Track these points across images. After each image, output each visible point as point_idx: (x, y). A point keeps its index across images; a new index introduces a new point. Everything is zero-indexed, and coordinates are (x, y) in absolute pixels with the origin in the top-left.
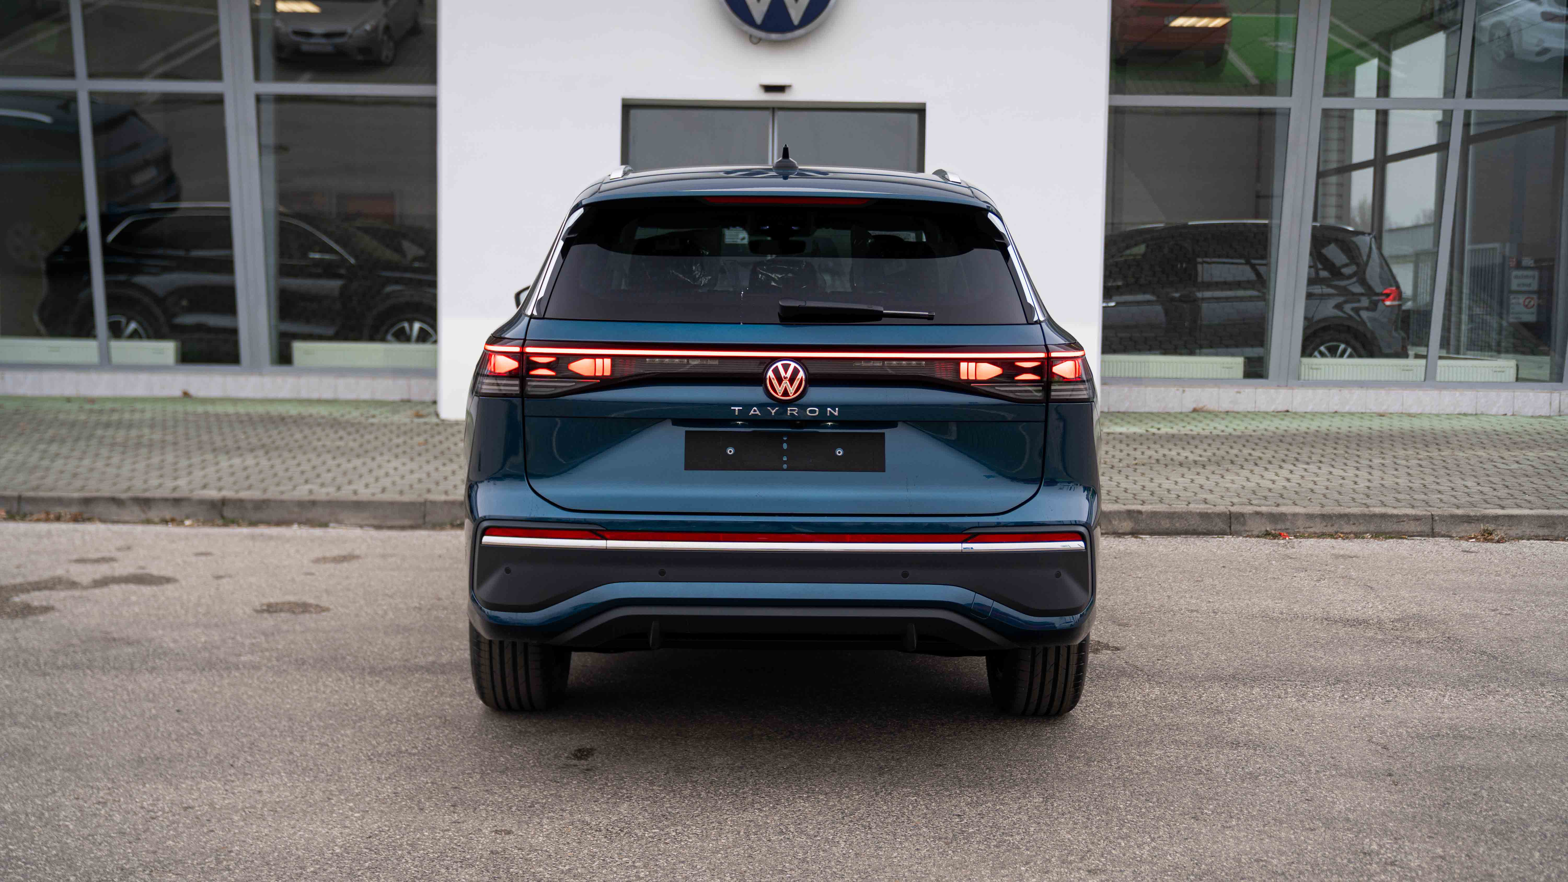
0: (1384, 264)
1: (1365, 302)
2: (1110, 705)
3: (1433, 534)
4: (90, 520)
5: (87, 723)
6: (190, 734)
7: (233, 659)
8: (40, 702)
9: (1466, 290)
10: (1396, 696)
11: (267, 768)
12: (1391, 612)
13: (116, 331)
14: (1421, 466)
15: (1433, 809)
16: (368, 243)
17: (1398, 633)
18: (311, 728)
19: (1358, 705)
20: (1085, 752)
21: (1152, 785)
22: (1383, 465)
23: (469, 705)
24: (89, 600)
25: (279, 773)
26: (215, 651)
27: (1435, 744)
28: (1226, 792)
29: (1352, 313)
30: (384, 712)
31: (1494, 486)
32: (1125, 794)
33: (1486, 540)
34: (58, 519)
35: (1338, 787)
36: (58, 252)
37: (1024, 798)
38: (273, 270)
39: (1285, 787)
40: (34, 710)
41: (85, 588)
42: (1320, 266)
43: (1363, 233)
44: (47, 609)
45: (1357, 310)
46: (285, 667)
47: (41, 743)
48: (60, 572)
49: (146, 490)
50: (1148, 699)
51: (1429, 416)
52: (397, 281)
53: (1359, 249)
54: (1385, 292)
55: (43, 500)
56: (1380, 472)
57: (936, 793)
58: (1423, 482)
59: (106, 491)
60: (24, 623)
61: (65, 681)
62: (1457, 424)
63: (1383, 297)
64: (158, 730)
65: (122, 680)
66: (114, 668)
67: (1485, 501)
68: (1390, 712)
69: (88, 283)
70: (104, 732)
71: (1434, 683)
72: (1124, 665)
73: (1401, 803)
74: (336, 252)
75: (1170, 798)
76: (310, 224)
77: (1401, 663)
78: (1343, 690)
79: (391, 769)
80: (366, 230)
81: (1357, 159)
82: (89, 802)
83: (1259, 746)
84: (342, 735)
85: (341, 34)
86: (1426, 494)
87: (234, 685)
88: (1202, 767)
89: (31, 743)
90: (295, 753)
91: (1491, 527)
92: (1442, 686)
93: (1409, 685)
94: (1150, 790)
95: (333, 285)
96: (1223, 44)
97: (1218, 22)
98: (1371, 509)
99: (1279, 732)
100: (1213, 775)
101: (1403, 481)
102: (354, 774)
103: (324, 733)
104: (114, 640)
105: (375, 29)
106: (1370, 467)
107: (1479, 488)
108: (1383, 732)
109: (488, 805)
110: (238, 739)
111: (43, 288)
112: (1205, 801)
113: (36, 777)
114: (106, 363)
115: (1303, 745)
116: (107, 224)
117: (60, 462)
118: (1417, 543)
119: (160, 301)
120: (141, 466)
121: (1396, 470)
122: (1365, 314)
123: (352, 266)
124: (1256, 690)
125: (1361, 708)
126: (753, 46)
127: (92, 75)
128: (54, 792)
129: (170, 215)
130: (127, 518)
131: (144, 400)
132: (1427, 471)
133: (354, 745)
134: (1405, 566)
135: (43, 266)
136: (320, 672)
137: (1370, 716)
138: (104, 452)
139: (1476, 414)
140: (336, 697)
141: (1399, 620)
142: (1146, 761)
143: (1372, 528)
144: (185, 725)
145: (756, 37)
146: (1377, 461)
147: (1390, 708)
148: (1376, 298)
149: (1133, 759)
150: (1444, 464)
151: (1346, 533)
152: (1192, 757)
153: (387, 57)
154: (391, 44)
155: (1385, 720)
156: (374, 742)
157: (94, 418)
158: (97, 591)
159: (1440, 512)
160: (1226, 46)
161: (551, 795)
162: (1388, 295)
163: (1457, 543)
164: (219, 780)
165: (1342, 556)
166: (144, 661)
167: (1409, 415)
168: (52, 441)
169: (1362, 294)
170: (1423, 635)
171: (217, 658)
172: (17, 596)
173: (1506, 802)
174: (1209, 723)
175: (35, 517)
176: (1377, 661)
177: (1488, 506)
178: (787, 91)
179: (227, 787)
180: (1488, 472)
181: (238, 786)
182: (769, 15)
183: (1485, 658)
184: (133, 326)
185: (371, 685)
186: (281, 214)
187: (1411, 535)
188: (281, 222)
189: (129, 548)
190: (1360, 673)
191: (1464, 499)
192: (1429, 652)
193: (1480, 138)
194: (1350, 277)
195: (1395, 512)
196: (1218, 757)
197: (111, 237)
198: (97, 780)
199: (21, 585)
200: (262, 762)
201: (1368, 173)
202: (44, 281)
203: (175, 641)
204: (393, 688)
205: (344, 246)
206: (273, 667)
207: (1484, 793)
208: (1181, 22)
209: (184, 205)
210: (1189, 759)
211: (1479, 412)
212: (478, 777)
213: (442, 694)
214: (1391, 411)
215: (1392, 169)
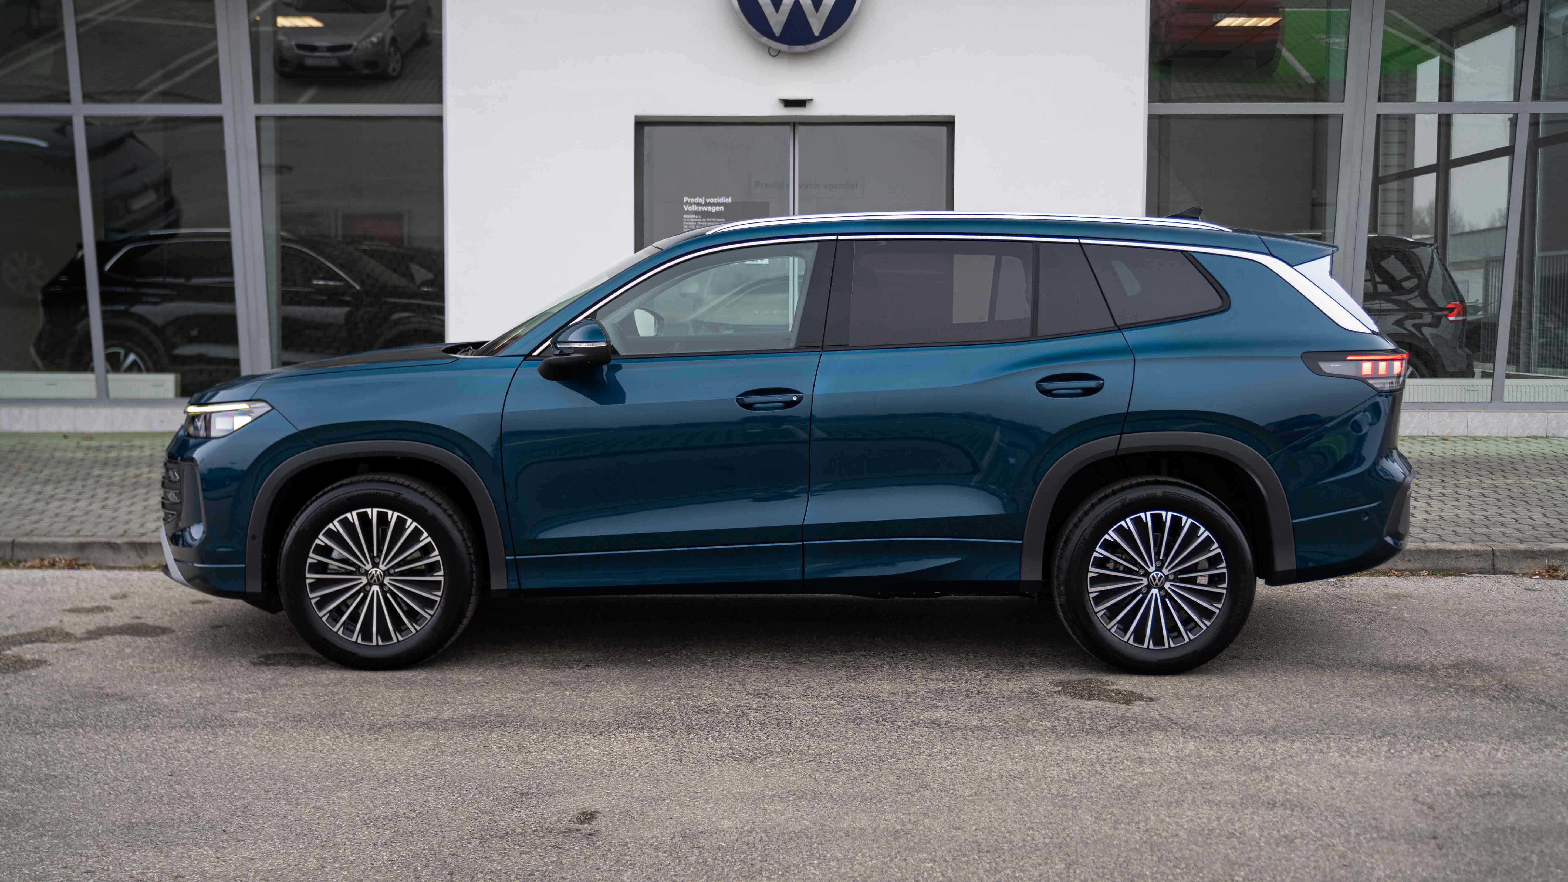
0: (1447, 276)
1: (1428, 318)
2: (1141, 761)
3: (1494, 571)
4: (84, 566)
5: (78, 786)
6: (182, 797)
7: (229, 716)
8: (30, 763)
9: (1536, 303)
10: (1446, 750)
11: (260, 834)
12: (1445, 657)
13: (114, 364)
14: (1484, 495)
15: (1478, 875)
16: (374, 267)
17: (1452, 681)
18: (306, 791)
19: (1405, 760)
20: (1112, 813)
21: (1180, 850)
22: (1443, 494)
23: (470, 764)
24: (82, 652)
25: (272, 839)
26: (210, 707)
27: (1485, 803)
28: (1259, 857)
29: (1412, 329)
30: (382, 773)
31: (1561, 517)
32: (1152, 860)
33: (1552, 577)
34: (52, 565)
35: (1378, 852)
36: (55, 282)
37: (1046, 864)
38: (275, 298)
39: (1322, 851)
40: (24, 772)
41: (80, 640)
42: (1378, 279)
43: (1425, 245)
44: (39, 663)
45: (1418, 327)
46: (281, 724)
47: (30, 807)
48: (53, 623)
49: (142, 535)
50: (1181, 755)
51: (1496, 439)
52: (405, 308)
53: (1420, 261)
54: (1449, 306)
55: (37, 545)
56: (1440, 503)
57: (953, 859)
58: (1485, 513)
59: (102, 536)
60: (15, 677)
61: (56, 740)
62: (1525, 448)
63: (1446, 313)
64: (150, 793)
65: (115, 739)
66: (107, 727)
67: (1552, 535)
68: (1438, 768)
69: (86, 314)
70: (94, 796)
71: (1488, 735)
72: (1158, 717)
73: (1444, 868)
74: (341, 279)
75: (1200, 864)
76: (313, 248)
77: (1453, 714)
78: (1390, 743)
79: (388, 835)
80: (372, 254)
81: (1418, 164)
82: (78, 871)
83: (1296, 806)
84: (338, 798)
85: (348, 47)
86: (1487, 527)
87: (229, 744)
88: (1235, 830)
89: (20, 807)
90: (290, 817)
91: (1556, 563)
92: (1495, 739)
93: (1460, 738)
94: (1179, 855)
95: (338, 313)
96: (1276, 42)
97: (1268, 22)
98: (1428, 544)
99: (1319, 790)
100: (1246, 839)
101: (1464, 513)
102: (349, 840)
103: (319, 796)
104: (107, 695)
105: (381, 41)
106: (1430, 497)
107: (1545, 520)
108: (1430, 790)
109: (487, 873)
110: (231, 802)
111: (38, 319)
112: (1236, 867)
113: (24, 844)
114: (103, 398)
115: (1344, 805)
116: (104, 251)
117: (55, 504)
118: (1476, 581)
119: (158, 331)
120: (138, 507)
121: (1457, 500)
122: (1427, 331)
123: (358, 292)
124: (1298, 744)
125: (1408, 764)
126: (772, 60)
127: (88, 97)
128: (42, 860)
129: (167, 242)
130: (124, 564)
131: (143, 435)
132: (1491, 501)
133: (350, 808)
134: (1463, 606)
135: (40, 297)
136: (317, 729)
137: (1418, 773)
138: (101, 493)
139: (1547, 437)
140: (334, 756)
141: (1453, 666)
142: (1177, 823)
143: (1429, 565)
144: (177, 787)
145: (775, 50)
146: (1436, 490)
147: (1439, 764)
148: (1439, 313)
149: (1162, 821)
150: (1510, 493)
151: (1402, 570)
152: (1225, 818)
153: (394, 70)
154: (398, 57)
155: (1433, 777)
156: (371, 805)
157: (91, 455)
158: (91, 643)
159: (1501, 547)
160: (1279, 45)
161: (552, 862)
162: (1451, 310)
163: (1520, 580)
164: (211, 847)
165: (1396, 596)
166: (138, 719)
167: (1475, 438)
168: (47, 481)
169: (1424, 309)
170: (1478, 683)
171: (212, 715)
172: (9, 649)
173: (1558, 867)
174: (1245, 781)
175: (28, 564)
176: (1427, 712)
177: (1554, 540)
178: (807, 105)
179: (219, 855)
180: (1556, 502)
181: (230, 854)
182: (788, 25)
183: (1543, 707)
184: (132, 357)
185: (370, 744)
186: (283, 239)
187: (1470, 572)
188: (283, 247)
189: (124, 596)
190: (1409, 726)
191: (1528, 532)
192: (1484, 701)
193: (1549, 141)
194: (1411, 291)
195: (1453, 547)
196: (1252, 819)
197: (108, 267)
198: (86, 847)
199: (13, 636)
200: (256, 827)
201: (1431, 179)
202: (41, 311)
203: (169, 697)
204: (392, 746)
205: (349, 272)
206: (269, 723)
207: (1534, 858)
208: (1228, 22)
209: (183, 231)
210: (1222, 821)
211: (1550, 435)
212: (477, 842)
213: (443, 752)
214: (1456, 433)
215: (1456, 173)
